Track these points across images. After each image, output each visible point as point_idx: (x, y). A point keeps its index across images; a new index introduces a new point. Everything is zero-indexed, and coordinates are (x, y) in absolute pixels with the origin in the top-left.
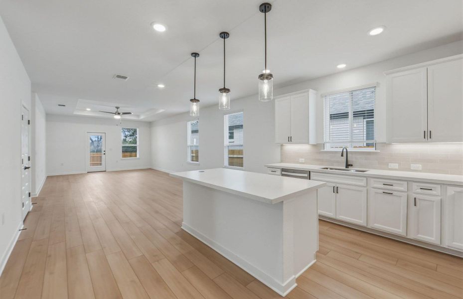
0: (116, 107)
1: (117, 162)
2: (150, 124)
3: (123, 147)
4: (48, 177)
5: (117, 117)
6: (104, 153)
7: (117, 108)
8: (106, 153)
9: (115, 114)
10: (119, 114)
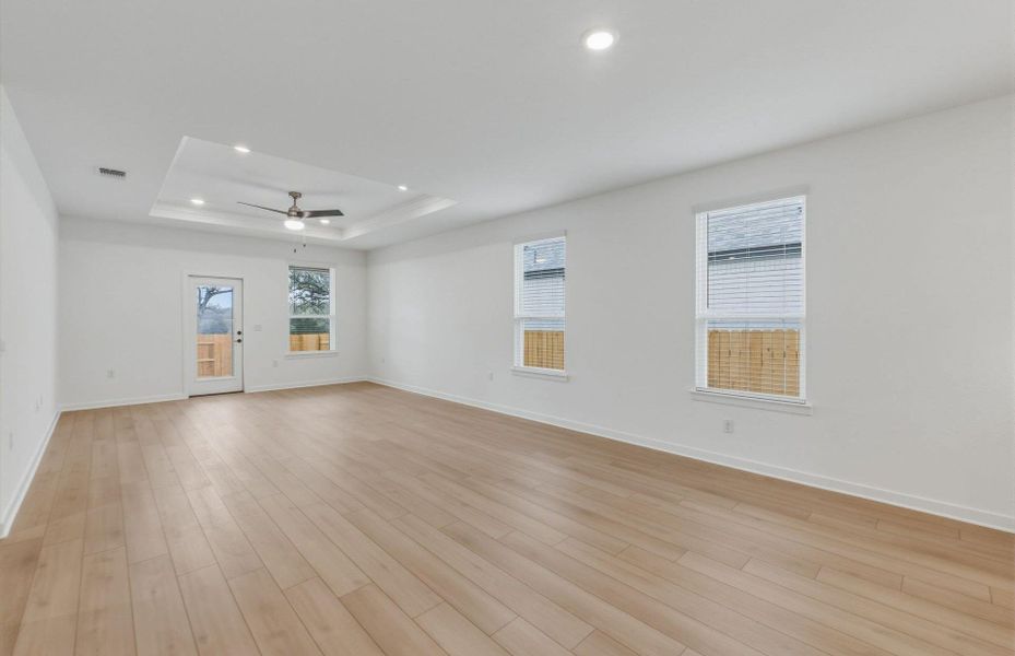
0: (291, 194)
1: (275, 364)
2: (365, 256)
3: (293, 321)
4: (66, 417)
5: (294, 225)
6: (240, 337)
7: (295, 195)
8: (245, 337)
9: (289, 215)
10: (300, 214)
